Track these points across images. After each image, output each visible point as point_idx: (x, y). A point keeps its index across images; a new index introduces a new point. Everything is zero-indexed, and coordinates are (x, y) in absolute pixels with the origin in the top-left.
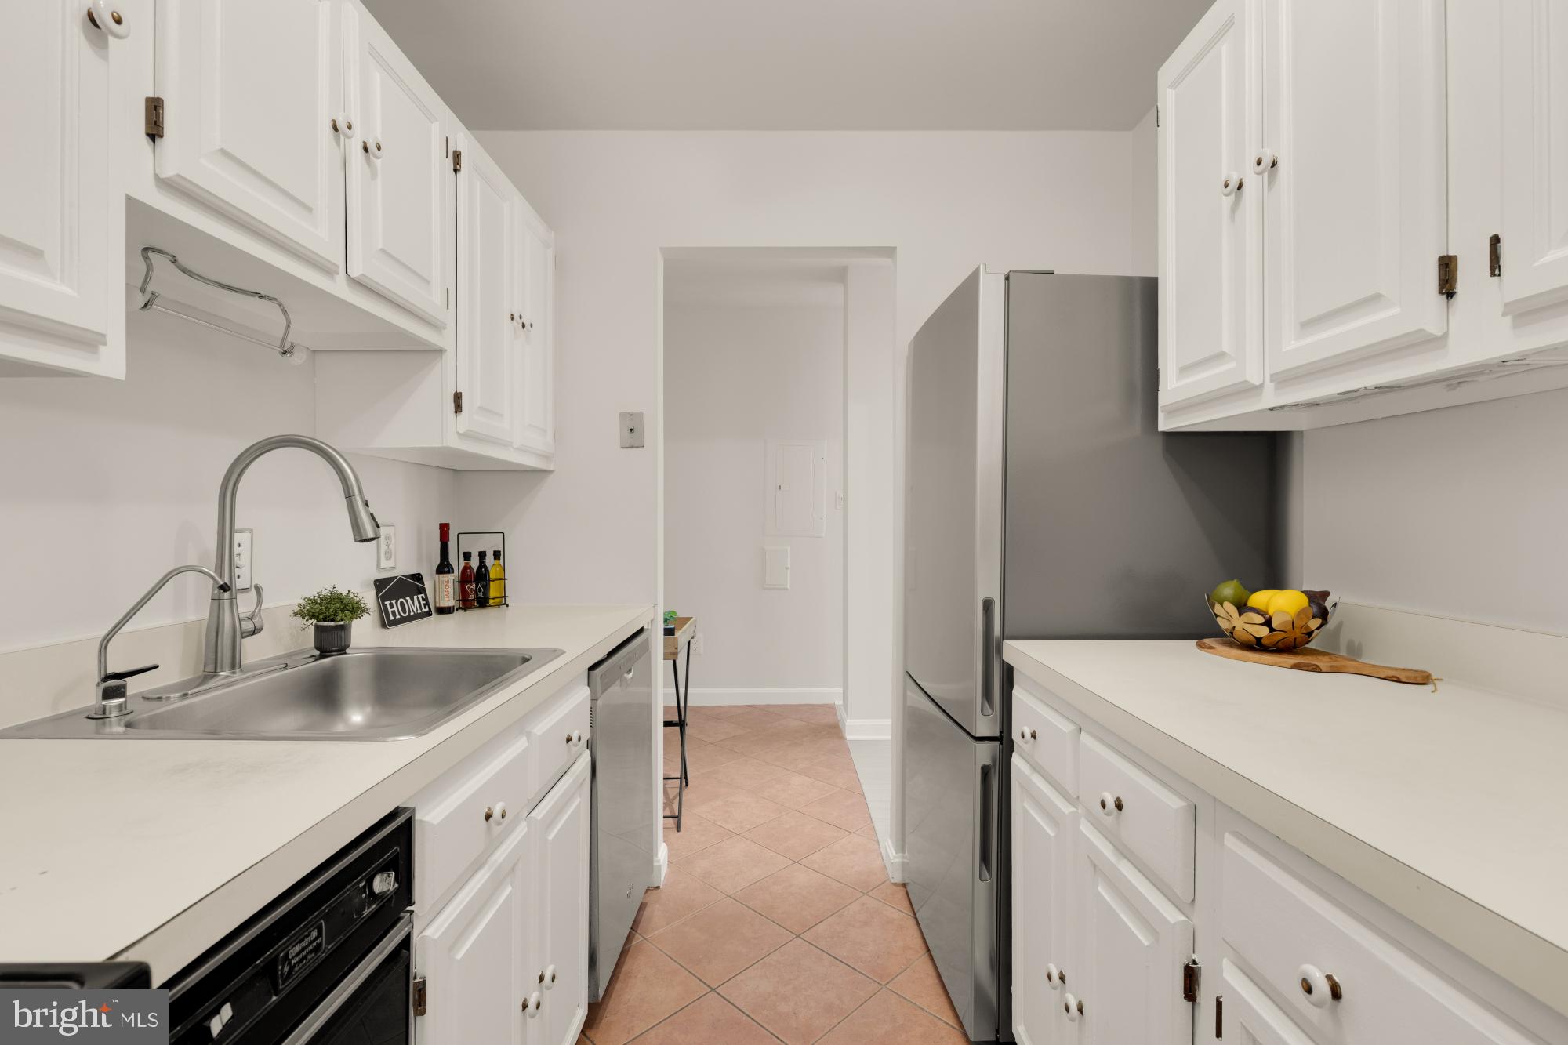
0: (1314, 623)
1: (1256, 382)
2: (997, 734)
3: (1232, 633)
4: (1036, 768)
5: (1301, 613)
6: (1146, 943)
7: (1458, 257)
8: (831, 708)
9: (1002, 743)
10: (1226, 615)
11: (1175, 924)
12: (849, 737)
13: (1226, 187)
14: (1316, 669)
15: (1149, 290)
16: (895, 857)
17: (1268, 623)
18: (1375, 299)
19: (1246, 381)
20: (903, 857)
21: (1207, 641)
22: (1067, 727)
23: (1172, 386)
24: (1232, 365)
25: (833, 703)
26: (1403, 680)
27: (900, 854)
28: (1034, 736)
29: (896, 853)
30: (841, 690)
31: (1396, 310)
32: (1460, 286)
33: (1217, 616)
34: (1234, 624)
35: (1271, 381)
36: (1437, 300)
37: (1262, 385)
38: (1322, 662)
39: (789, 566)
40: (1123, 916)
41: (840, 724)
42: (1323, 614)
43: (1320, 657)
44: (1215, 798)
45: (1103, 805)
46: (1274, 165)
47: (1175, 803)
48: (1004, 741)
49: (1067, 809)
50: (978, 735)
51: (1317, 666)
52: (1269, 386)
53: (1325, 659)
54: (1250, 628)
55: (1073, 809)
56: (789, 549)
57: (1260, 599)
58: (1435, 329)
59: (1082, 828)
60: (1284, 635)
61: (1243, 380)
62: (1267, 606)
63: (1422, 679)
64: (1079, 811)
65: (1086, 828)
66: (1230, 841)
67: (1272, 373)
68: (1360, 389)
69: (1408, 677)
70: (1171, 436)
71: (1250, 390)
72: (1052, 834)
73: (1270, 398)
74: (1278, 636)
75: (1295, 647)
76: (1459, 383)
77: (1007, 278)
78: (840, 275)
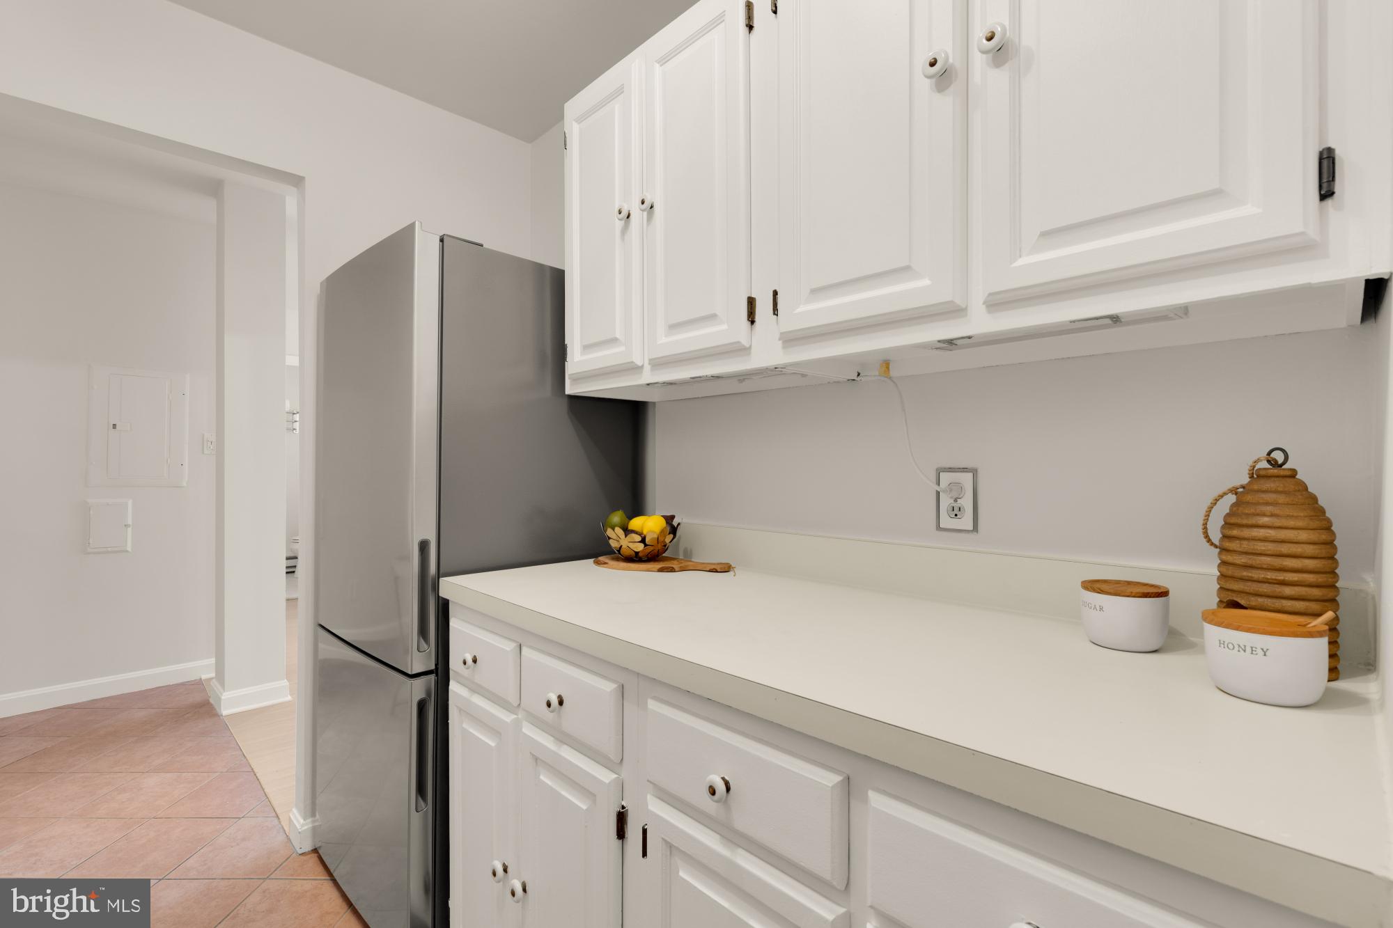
0: (669, 538)
1: (640, 364)
2: (433, 667)
3: (619, 551)
4: (476, 689)
5: (662, 531)
6: (584, 807)
7: (757, 298)
8: (199, 684)
9: (437, 675)
10: (616, 537)
11: (609, 783)
12: (225, 712)
13: (620, 213)
14: (672, 570)
15: (557, 279)
16: (303, 825)
17: (643, 541)
18: (713, 317)
19: (632, 362)
20: (313, 822)
21: (601, 559)
22: (509, 646)
23: (577, 361)
24: (622, 349)
25: (198, 678)
26: (719, 570)
27: (309, 820)
28: (475, 661)
29: (304, 820)
30: (213, 660)
31: (724, 327)
32: (757, 318)
33: (609, 538)
34: (622, 544)
35: (649, 364)
36: (746, 324)
37: (643, 366)
38: (675, 565)
39: (130, 522)
40: (564, 793)
41: (212, 701)
42: (674, 530)
43: (672, 562)
44: (638, 674)
45: (549, 705)
46: (652, 207)
47: (608, 687)
48: (441, 672)
49: (507, 717)
50: (414, 672)
51: (672, 568)
52: (647, 367)
53: (675, 562)
54: (632, 546)
55: (514, 716)
56: (130, 503)
57: (636, 523)
58: (745, 343)
59: (524, 730)
60: (652, 548)
61: (629, 361)
62: (642, 527)
63: (726, 569)
64: (520, 716)
65: (529, 730)
66: (652, 705)
67: (650, 358)
68: (703, 376)
69: (721, 568)
70: (574, 399)
71: (634, 369)
72: (493, 744)
73: (647, 377)
74: (649, 549)
75: (658, 556)
76: (744, 379)
77: (442, 240)
78: (214, 188)
